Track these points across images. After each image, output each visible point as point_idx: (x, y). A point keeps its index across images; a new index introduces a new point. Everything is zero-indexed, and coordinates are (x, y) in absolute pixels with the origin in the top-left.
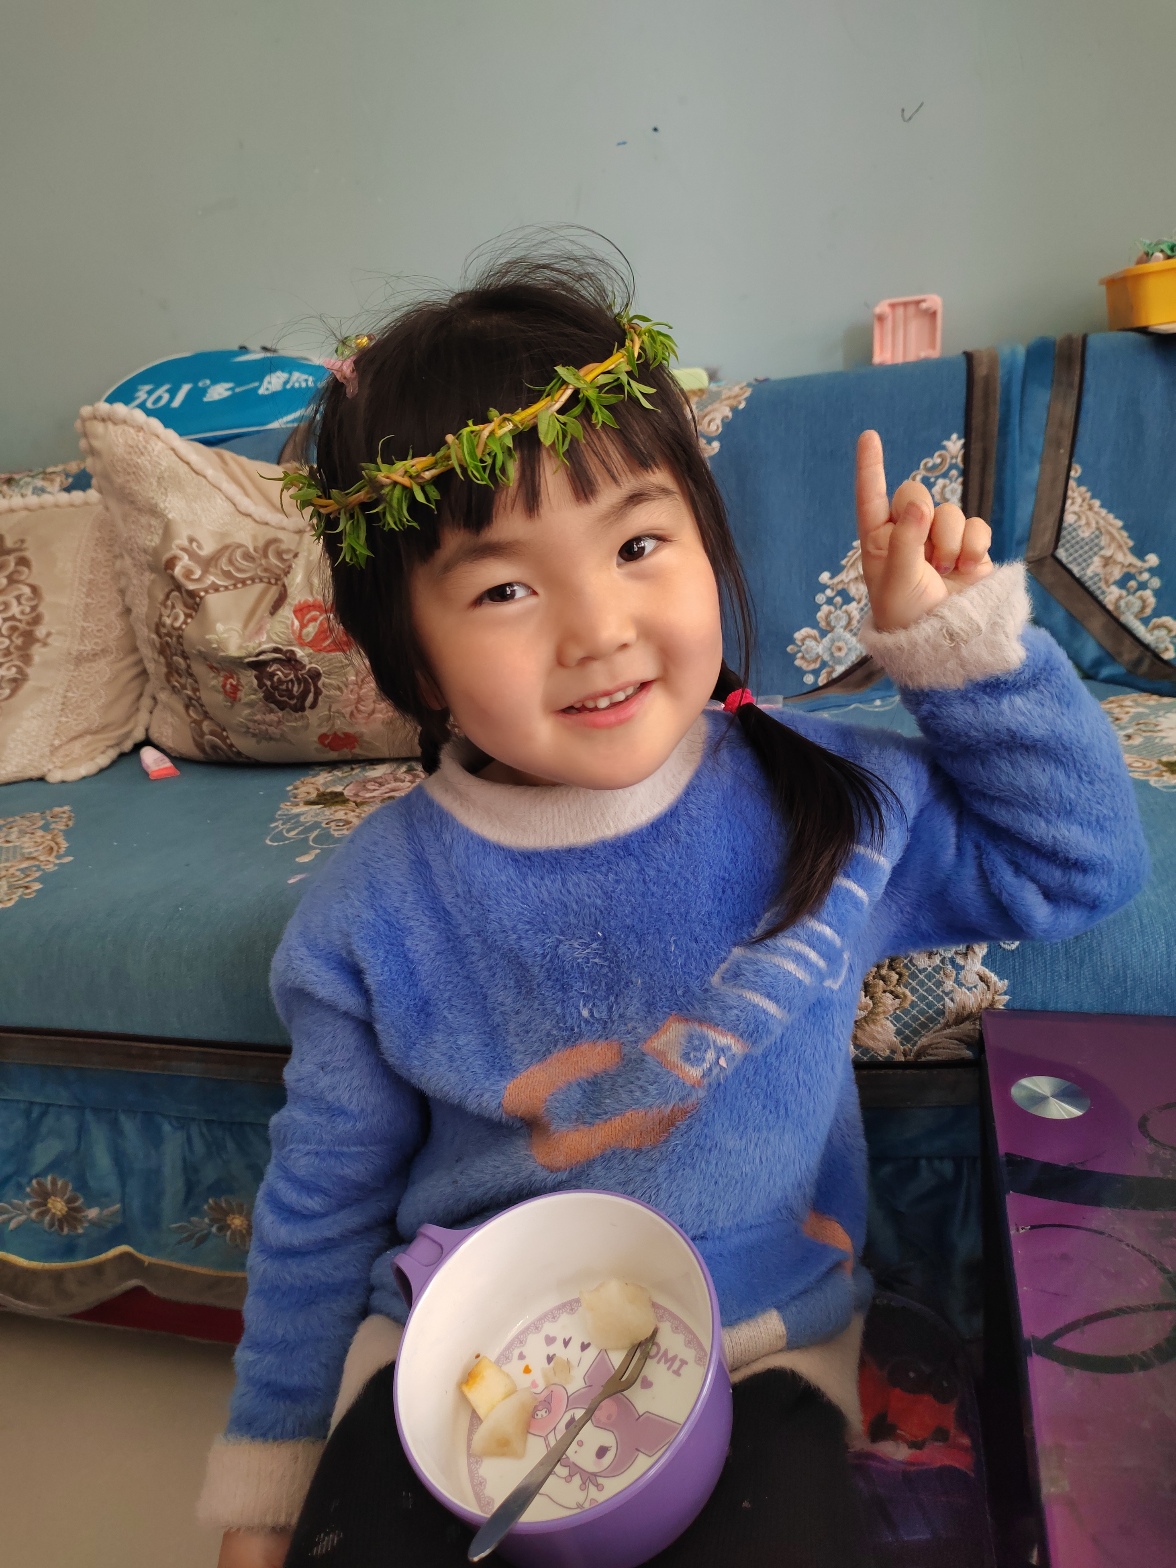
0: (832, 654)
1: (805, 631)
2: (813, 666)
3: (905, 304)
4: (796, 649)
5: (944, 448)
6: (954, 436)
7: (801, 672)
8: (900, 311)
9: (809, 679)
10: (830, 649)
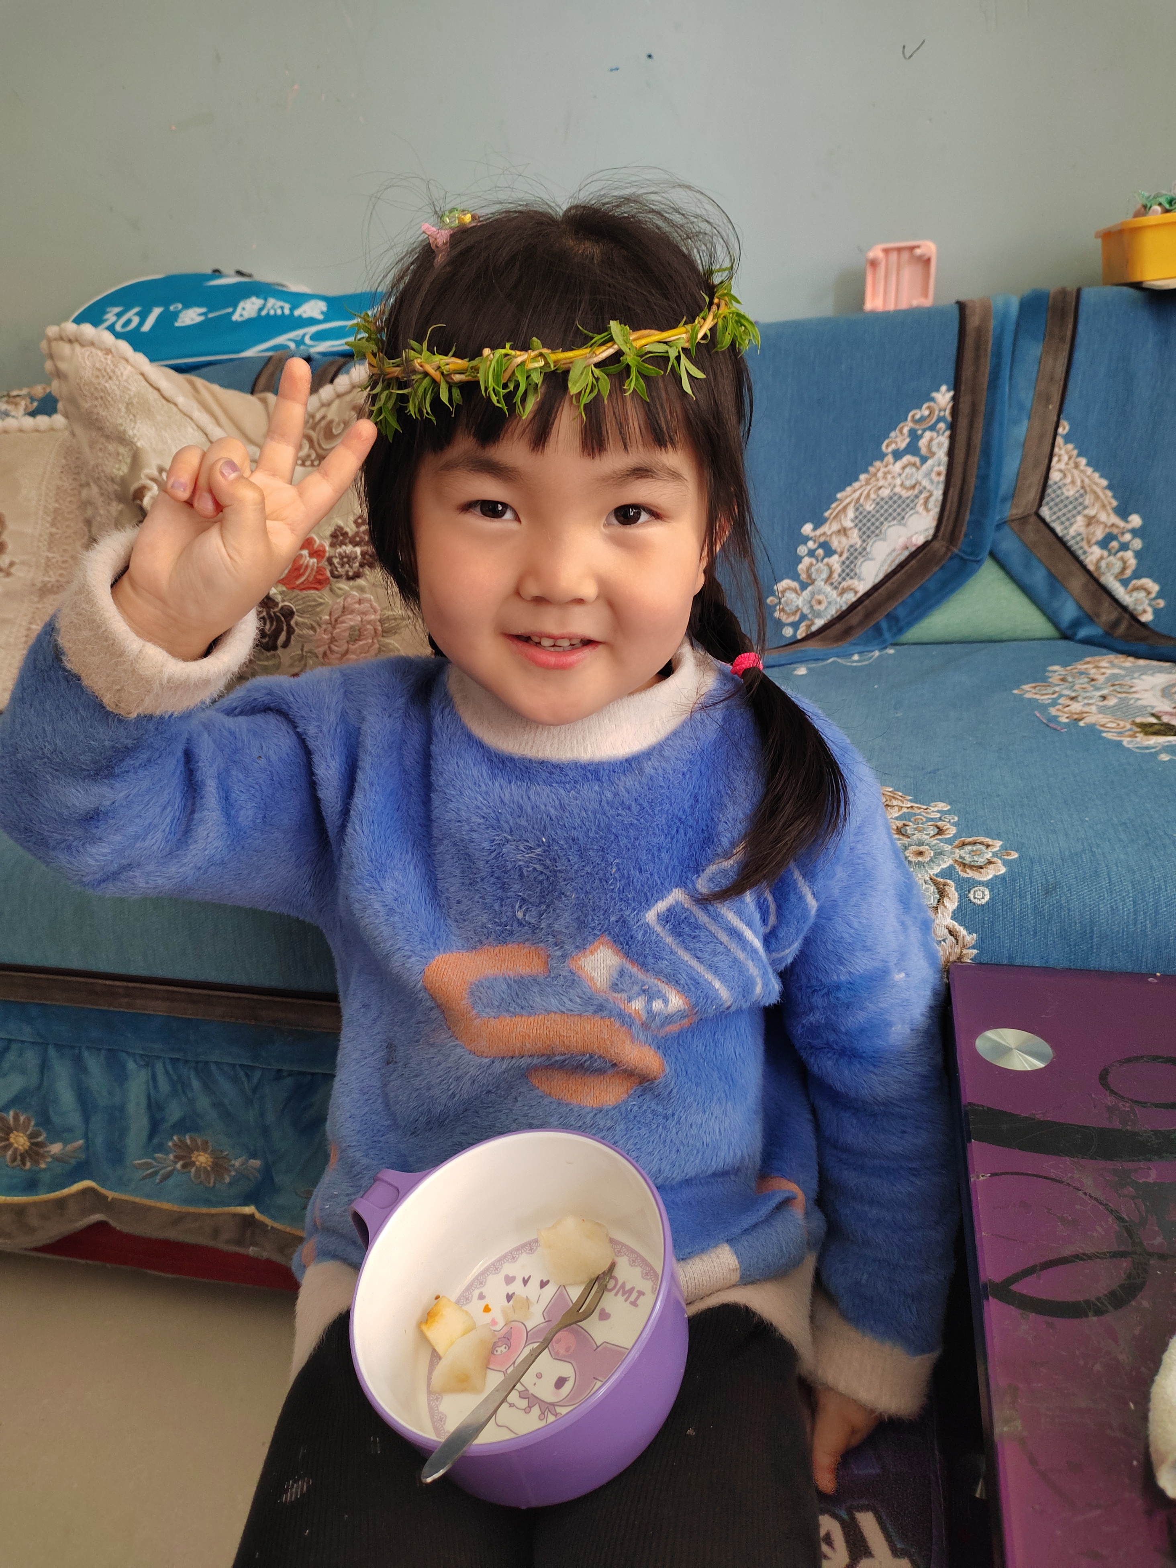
0: (812, 607)
1: (786, 583)
2: (791, 619)
3: (899, 250)
4: (776, 601)
5: (933, 400)
6: (944, 388)
7: (779, 624)
8: (894, 256)
9: (788, 632)
10: (810, 602)
